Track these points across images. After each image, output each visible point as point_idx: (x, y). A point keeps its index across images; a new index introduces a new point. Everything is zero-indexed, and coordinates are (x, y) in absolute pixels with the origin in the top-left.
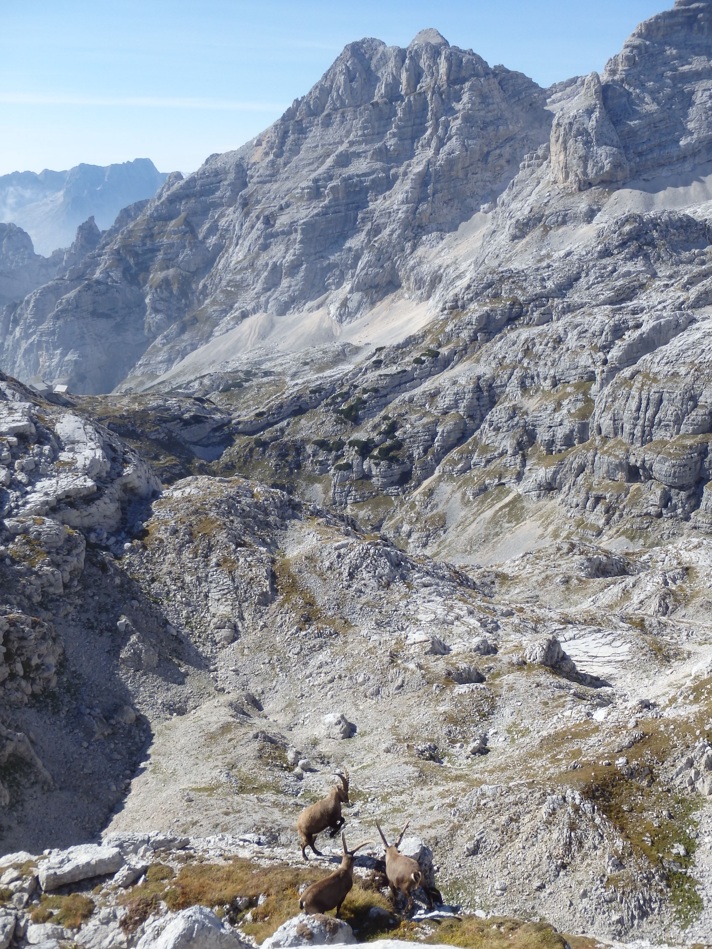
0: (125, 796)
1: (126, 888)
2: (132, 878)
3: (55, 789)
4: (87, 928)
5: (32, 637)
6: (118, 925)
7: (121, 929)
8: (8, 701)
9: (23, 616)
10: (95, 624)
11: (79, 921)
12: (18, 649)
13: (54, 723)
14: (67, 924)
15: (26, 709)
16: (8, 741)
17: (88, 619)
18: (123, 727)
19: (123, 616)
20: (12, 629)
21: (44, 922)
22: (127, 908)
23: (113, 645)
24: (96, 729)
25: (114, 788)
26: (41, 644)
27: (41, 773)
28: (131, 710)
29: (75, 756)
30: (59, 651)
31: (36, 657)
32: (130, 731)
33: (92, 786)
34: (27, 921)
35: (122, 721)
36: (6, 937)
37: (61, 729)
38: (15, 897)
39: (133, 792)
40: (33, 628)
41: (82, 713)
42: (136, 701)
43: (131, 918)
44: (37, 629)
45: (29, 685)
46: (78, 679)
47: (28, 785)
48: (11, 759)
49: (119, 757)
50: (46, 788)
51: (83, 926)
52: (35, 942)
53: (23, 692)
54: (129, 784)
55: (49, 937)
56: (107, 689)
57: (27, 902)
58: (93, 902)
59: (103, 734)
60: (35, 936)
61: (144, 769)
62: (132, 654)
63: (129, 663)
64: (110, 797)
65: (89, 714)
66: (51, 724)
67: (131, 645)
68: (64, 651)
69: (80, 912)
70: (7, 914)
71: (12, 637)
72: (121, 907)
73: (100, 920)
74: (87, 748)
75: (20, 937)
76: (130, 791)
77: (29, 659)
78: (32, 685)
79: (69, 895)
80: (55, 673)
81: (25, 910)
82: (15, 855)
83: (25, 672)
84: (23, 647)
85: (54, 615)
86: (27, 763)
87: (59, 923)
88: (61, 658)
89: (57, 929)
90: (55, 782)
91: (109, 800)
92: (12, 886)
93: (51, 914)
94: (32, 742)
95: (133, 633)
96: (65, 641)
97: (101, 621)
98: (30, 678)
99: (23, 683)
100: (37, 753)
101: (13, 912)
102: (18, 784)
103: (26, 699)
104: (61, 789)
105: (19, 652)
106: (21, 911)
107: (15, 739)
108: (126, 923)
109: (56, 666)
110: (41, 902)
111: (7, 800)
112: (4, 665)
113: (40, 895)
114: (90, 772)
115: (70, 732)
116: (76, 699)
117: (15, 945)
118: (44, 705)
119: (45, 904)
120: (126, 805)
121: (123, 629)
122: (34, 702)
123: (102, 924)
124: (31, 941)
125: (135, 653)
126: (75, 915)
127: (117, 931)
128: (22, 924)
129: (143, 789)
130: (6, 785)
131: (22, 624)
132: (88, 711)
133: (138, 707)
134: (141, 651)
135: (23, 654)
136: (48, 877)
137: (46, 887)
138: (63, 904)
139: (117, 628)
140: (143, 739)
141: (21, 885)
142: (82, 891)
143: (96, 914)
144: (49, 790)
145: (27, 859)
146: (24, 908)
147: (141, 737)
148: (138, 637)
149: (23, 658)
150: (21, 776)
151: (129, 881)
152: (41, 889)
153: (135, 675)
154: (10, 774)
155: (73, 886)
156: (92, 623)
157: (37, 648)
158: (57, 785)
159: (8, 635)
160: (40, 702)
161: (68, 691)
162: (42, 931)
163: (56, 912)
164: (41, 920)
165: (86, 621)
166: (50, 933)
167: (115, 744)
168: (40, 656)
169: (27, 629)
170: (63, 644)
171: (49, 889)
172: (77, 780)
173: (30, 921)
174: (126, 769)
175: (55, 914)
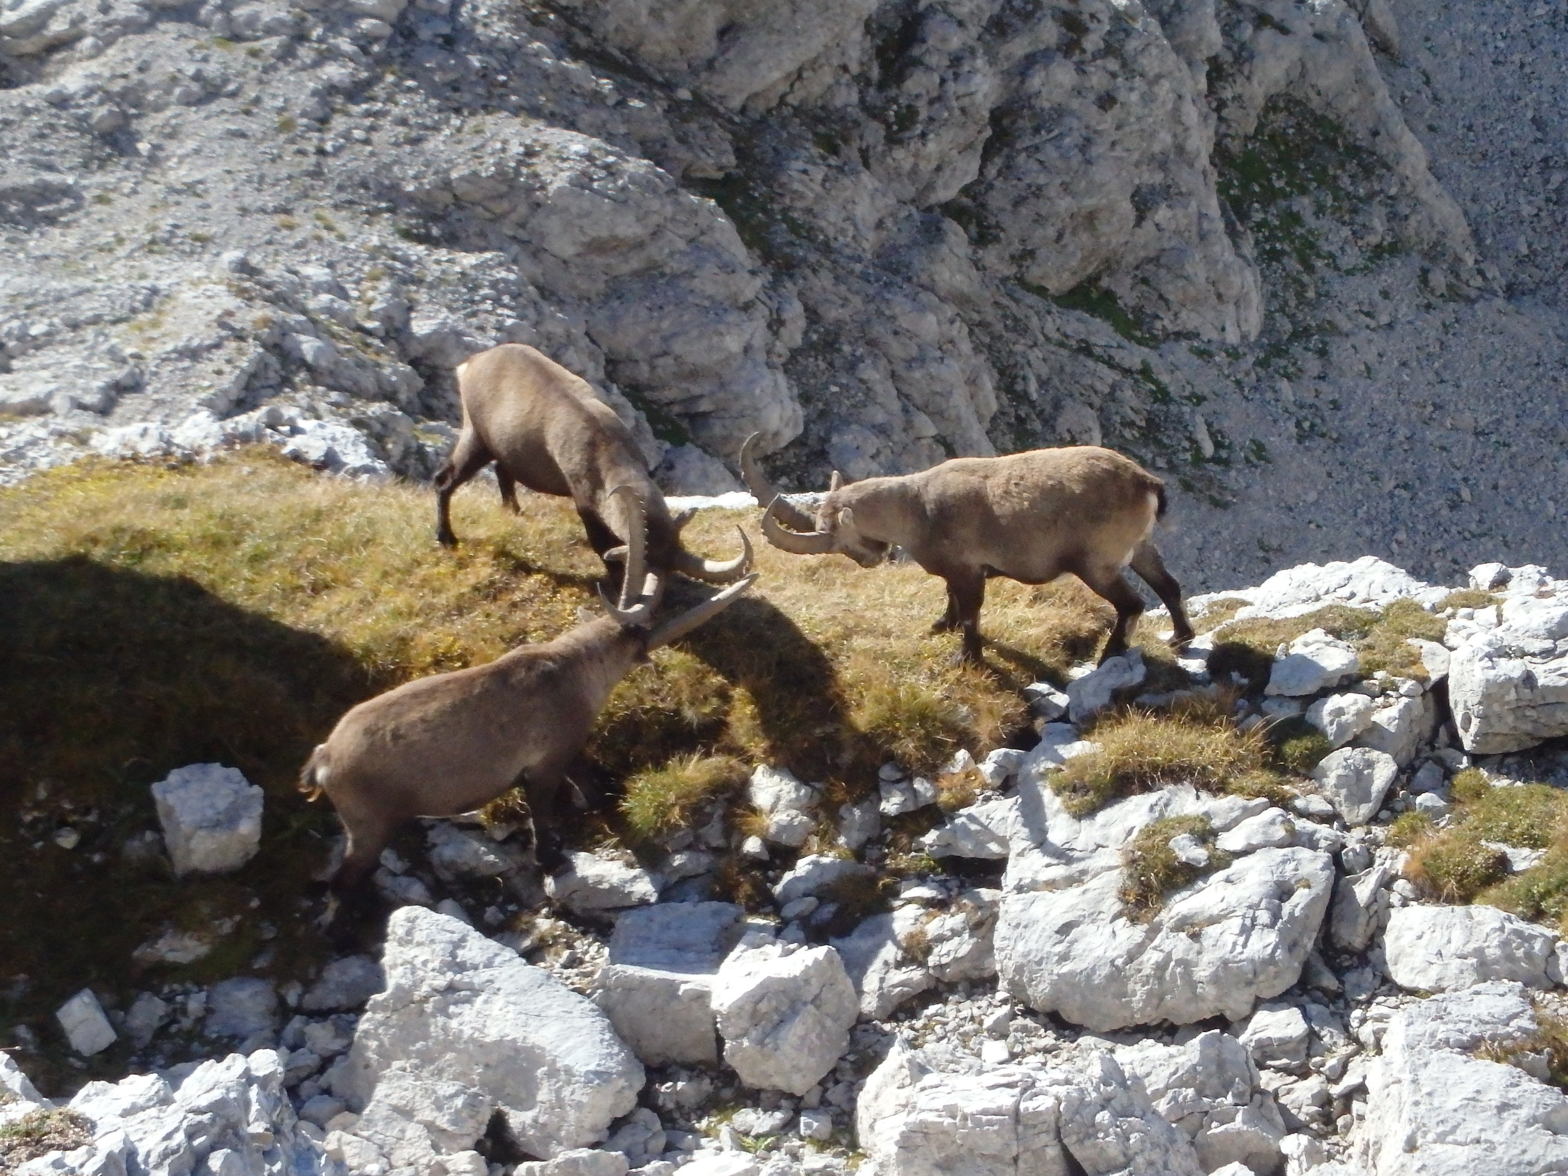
3: (1487, 292)
16: (1267, 34)
21: (1466, 897)
27: (1417, 204)
34: (1387, 882)
36: (1290, 944)
38: (1336, 764)
47: (1351, 258)
48: (1279, 120)
50: (1439, 279)
52: (1423, 984)
55: (1485, 971)
57: (1389, 795)
60: (1420, 954)
70: (1294, 839)
75: (1348, 951)
81: (1379, 832)
82: (1336, 570)
86: (1353, 151)
87: (1537, 915)
89: (1529, 939)
90: (1483, 254)
93: (1502, 864)
94: (1382, 47)
100: (1402, 102)
101: (1324, 831)
102: (1307, 249)
104: (1512, 292)
106: (1358, 833)
110: (1452, 801)
111: (1254, 322)
113: (1449, 773)
117: (1329, 981)
119: (1474, 815)
124: (1401, 976)
128: (1363, 891)
130: (1248, 249)
136: (1492, 694)
137: (1482, 736)
138: (1559, 829)
141: (1363, 714)
144: (1453, 294)
145: (1392, 596)
146: (1374, 819)
150: (1320, 210)
152: (1455, 742)
154: (1270, 196)
158: (1492, 272)
162: (1458, 936)
163: (1523, 859)
164: (1452, 886)
166: (1493, 952)
171: (1493, 747)
173: (1401, 886)
175: (1518, 866)
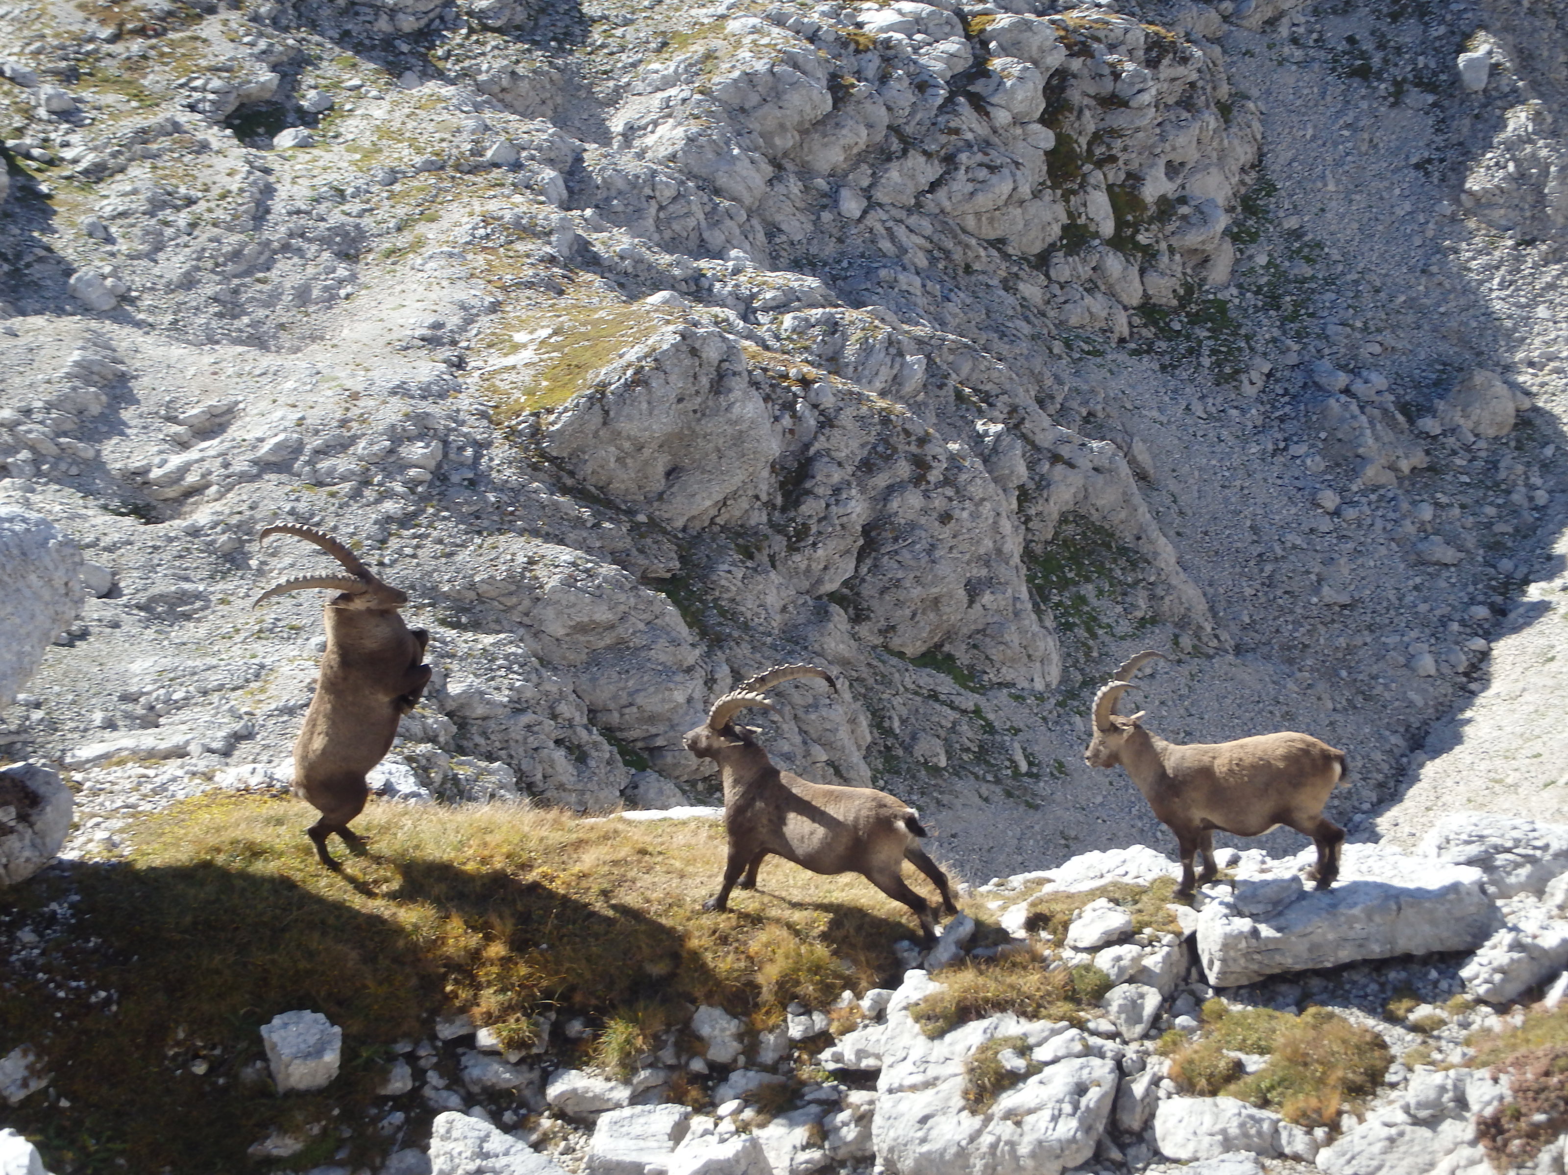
0: (1467, 695)
1: (1502, 1009)
2: (1526, 977)
3: (1220, 650)
4: (1361, 1129)
5: (1146, 98)
6: (1470, 1132)
7: (1481, 1149)
8: (1061, 324)
9: (1116, 20)
10: (1376, 61)
11: (1334, 1102)
12: (1096, 138)
13: (1219, 417)
14: (1290, 1107)
15: (1122, 357)
16: (1060, 468)
17: (1351, 40)
18: (1468, 448)
19: (1482, 35)
20: (1076, 64)
21: (1214, 1093)
22: (1504, 1079)
23: (1439, 139)
24: (1369, 444)
25: (1427, 664)
26: (1179, 125)
27: (1170, 587)
28: (1499, 387)
29: (1293, 538)
30: (1244, 153)
31: (1160, 171)
32: (1493, 465)
33: (1350, 650)
34: (1156, 1082)
35: (1466, 425)
36: (1087, 1128)
37: (1243, 439)
38: (1118, 996)
39: (1497, 686)
40: (1152, 64)
41: (1318, 387)
42: (1520, 356)
43: (1517, 1116)
44: (1166, 70)
45: (1134, 271)
46: (1308, 260)
47: (1124, 627)
48: (1070, 529)
49: (1449, 555)
50: (1186, 641)
51: (1347, 1121)
52: (1184, 1155)
53: (1111, 294)
54: (1485, 655)
55: (1228, 1145)
56: (1411, 303)
57: (1156, 1018)
58: (1384, 1046)
59: (1393, 468)
60: (1181, 1134)
61: (1542, 608)
62: (1509, 178)
63: (1497, 214)
64: (1412, 695)
65: (1347, 391)
66: (1210, 417)
67: (1510, 146)
68: (1261, 155)
69: (1340, 1073)
70: (1088, 1051)
71: (1074, 95)
72: (1485, 1073)
73: (1406, 1109)
74: (1337, 513)
75: (1130, 1132)
76: (1485, 682)
77: (1135, 178)
78: (1142, 272)
79: (1301, 1010)
80: (1227, 232)
81: (1149, 1045)
82: (1114, 856)
83: (1120, 224)
84: (1114, 133)
85: (1226, 19)
86: (1123, 551)
87: (1265, 1103)
88: (1251, 178)
89: (1258, 1121)
90: (1218, 623)
91: (1411, 704)
92: (1104, 960)
93: (1238, 1068)
94: (1142, 476)
95: (1515, 98)
96: (1264, 117)
97: (1398, 51)
98: (1137, 246)
99: (1114, 263)
100: (1157, 516)
101: (1110, 1046)
102: (1092, 622)
103: (1121, 324)
104: (1239, 650)
105: (1099, 151)
106: (1134, 1046)
107: (1084, 463)
108: (1501, 1131)
109: (1231, 210)
110: (1201, 1021)
111: (1054, 674)
112: (1048, 195)
113: (1199, 1001)
114: (1345, 599)
115: (1276, 452)
116: (1299, 336)
117: (1115, 1154)
118: (1183, 347)
119: (1218, 1031)
120: (1468, 731)
121: (1477, 81)
122: (1148, 333)
123: (1417, 1122)
124: (1167, 1150)
125: (1521, 177)
126: (1321, 1082)
127: (1466, 1152)
128: (1139, 1088)
129: (1533, 678)
130: (1050, 623)
131: (1112, 48)
132: (1342, 379)
133: (1525, 378)
134: (1545, 172)
135: (1113, 159)
136: (1229, 943)
137: (1222, 974)
138: (1279, 1040)
139: (1456, 78)
140: (1542, 497)
141: (1136, 960)
142: (1346, 1003)
143: (1393, 1086)
144: (1197, 652)
145: (1155, 874)
146: (1145, 1036)
147: (1533, 488)
148: (1537, 117)
149: (1115, 175)
150: (1100, 593)
151: (1513, 989)
152: (1203, 979)
153: (1519, 259)
154: (1064, 584)
155: (1315, 983)
156: (1363, 55)
157: (1163, 138)
158: (1224, 636)
159: (1062, 88)
160: (1171, 335)
161: (1274, 302)
162: (1208, 1120)
163: (1254, 1063)
164: (1203, 1083)
165: (1343, 46)
166: (1234, 1131)
167: (1437, 505)
168: (1173, 169)
169: (1130, 66)
170: (1257, 126)
171: (1231, 982)
172: (1297, 624)
173: (1166, 1084)
174: (1473, 601)
175: (1250, 1068)
